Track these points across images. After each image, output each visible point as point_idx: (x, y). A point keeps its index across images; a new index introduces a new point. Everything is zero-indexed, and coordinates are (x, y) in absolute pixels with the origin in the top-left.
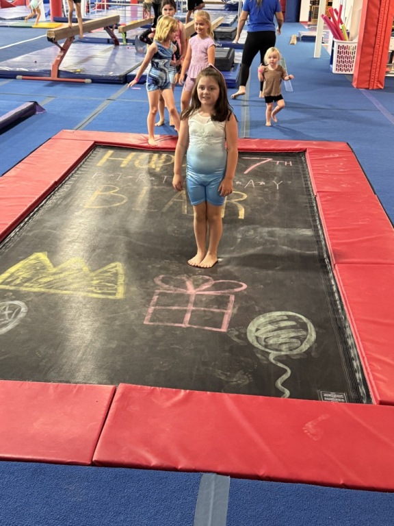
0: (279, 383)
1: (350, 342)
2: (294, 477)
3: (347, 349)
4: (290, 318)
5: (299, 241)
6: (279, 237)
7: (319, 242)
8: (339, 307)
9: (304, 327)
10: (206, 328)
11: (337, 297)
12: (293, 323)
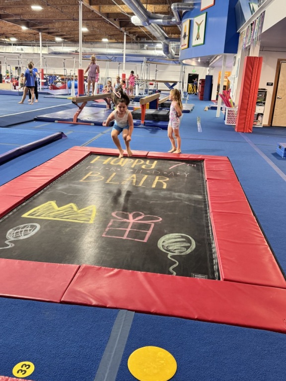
0: (171, 269)
1: (213, 250)
2: (170, 314)
3: (211, 254)
4: (182, 237)
5: (194, 200)
6: (184, 198)
7: (205, 202)
8: (211, 233)
9: (189, 242)
10: (136, 240)
11: (210, 229)
12: (184, 240)
